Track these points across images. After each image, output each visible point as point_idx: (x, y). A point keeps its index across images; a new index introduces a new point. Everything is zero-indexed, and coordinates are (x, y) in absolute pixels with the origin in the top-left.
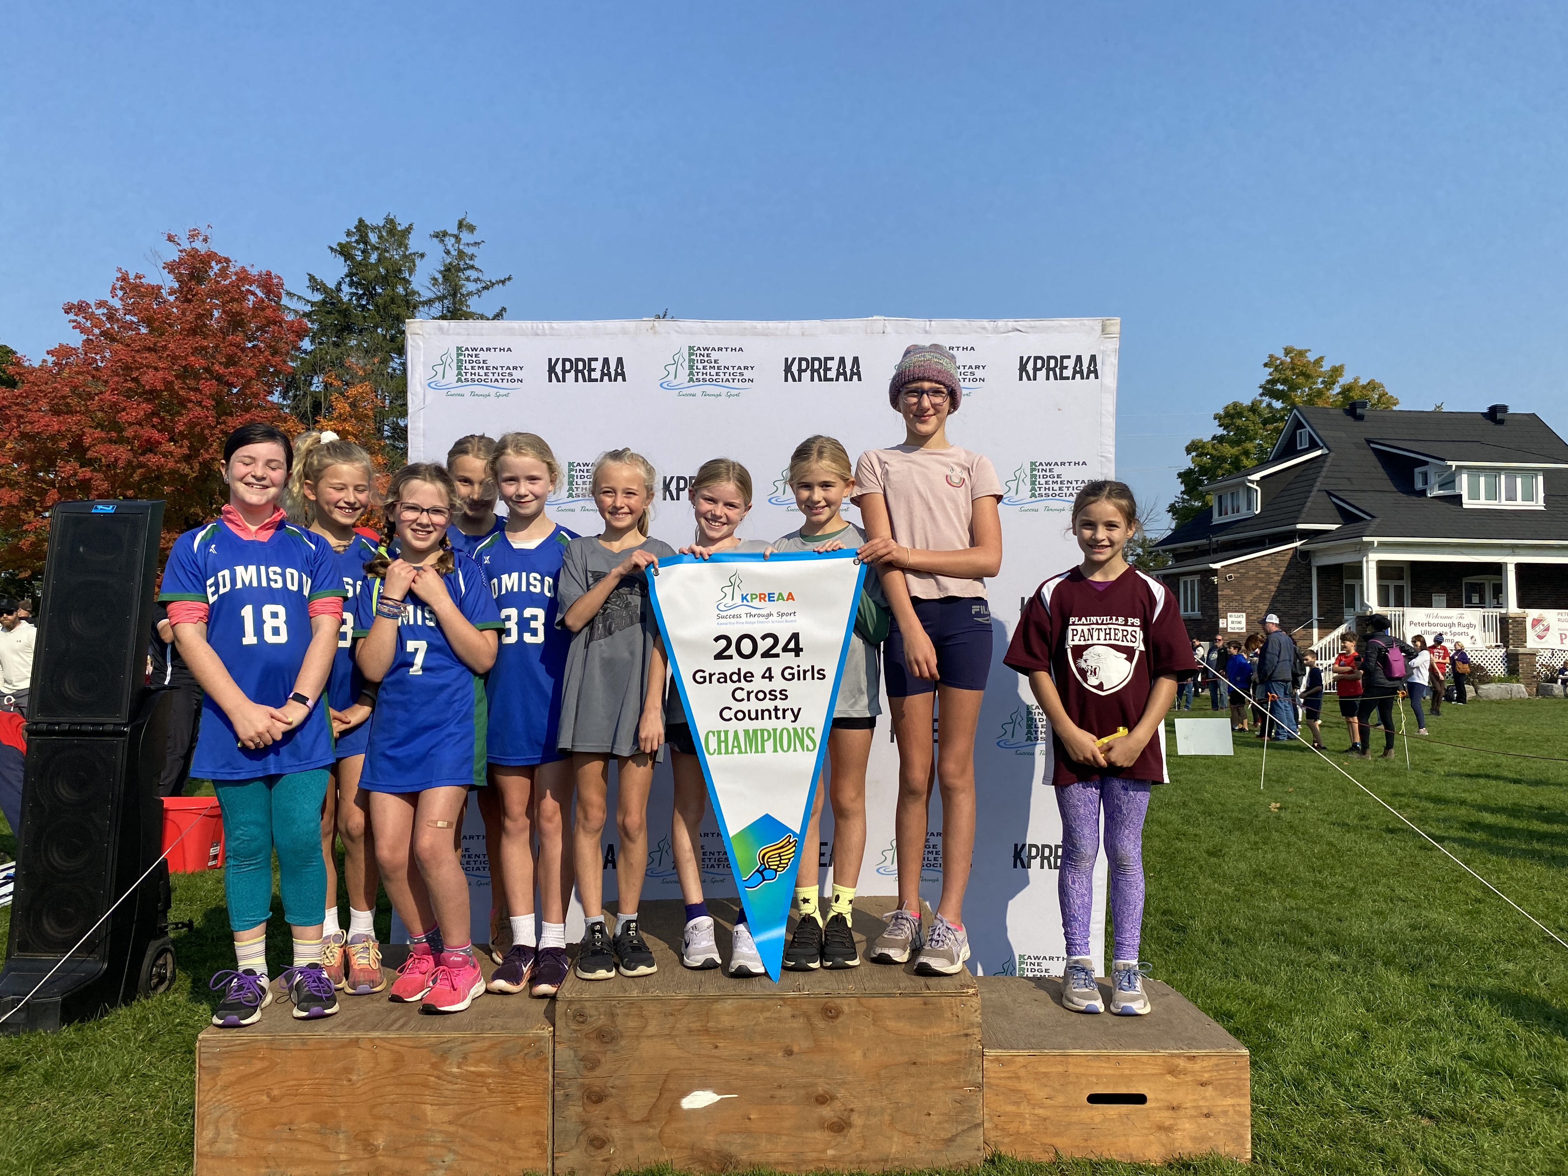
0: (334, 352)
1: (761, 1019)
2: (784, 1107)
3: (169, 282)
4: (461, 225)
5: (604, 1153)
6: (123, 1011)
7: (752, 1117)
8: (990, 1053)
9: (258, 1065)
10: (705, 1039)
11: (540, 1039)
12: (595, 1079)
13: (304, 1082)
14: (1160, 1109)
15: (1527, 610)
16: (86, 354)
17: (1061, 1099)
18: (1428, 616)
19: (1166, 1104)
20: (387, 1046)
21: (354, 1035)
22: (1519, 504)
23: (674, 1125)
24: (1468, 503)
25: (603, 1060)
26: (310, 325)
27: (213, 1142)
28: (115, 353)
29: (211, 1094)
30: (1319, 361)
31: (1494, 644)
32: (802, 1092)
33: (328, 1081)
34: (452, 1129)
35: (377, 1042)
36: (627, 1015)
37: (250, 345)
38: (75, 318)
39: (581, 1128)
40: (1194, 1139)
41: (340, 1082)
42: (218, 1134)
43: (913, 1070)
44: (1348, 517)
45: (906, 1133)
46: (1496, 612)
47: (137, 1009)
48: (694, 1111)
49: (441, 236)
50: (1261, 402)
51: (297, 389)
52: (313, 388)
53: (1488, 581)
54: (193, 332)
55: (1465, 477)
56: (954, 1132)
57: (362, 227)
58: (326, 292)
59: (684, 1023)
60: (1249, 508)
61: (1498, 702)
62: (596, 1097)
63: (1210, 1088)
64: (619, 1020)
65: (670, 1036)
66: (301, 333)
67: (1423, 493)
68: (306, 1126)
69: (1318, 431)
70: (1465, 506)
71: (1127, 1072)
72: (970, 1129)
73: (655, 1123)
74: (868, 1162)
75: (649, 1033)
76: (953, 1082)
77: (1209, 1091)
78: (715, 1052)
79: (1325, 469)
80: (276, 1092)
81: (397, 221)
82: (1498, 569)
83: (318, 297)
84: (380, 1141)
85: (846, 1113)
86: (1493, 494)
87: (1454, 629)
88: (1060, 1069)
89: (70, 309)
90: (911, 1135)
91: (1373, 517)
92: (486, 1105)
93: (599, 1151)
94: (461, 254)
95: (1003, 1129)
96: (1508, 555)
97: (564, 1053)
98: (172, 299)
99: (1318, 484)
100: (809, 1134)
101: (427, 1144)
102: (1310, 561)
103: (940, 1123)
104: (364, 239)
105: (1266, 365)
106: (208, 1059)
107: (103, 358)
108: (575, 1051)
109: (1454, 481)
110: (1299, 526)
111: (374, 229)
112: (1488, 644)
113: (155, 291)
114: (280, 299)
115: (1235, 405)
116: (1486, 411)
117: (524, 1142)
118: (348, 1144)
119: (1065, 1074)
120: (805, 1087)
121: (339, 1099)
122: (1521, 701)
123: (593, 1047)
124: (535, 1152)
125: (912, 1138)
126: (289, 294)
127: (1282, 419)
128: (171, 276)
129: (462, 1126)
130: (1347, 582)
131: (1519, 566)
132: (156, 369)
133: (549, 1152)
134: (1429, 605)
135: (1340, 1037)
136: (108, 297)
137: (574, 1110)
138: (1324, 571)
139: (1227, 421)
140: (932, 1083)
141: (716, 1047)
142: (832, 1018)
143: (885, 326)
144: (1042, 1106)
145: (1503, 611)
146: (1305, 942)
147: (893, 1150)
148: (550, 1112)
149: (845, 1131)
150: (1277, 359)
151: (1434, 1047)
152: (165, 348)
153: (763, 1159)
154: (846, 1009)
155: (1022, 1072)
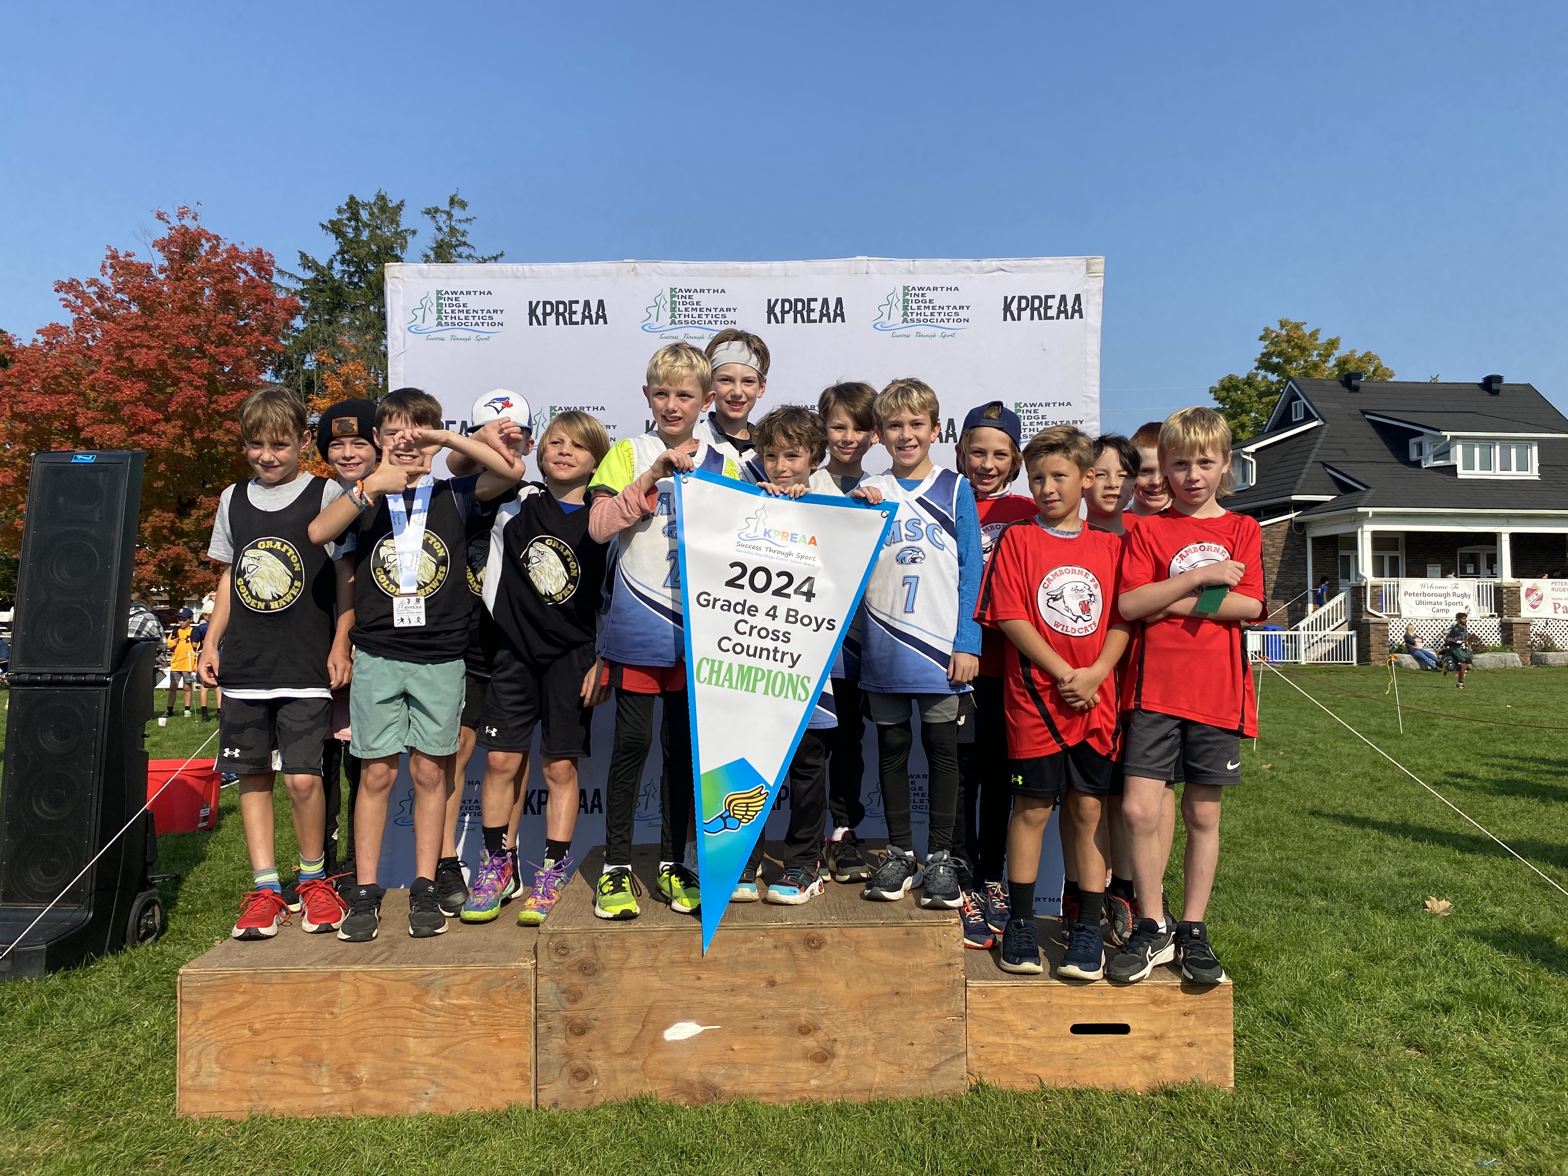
0: (326, 330)
1: (744, 951)
2: (767, 1038)
3: (158, 260)
4: (452, 202)
5: (586, 1086)
6: (109, 959)
7: (735, 1047)
8: (972, 983)
9: (239, 999)
10: (689, 970)
11: (522, 971)
12: (579, 1012)
13: (286, 1016)
14: (1142, 1038)
15: (1521, 580)
16: (77, 333)
17: (1043, 1030)
18: (1423, 586)
19: (1150, 1034)
20: (369, 979)
21: (336, 968)
22: (1514, 474)
23: (658, 1056)
24: (1463, 474)
25: (585, 993)
26: (301, 303)
27: (196, 1075)
28: (105, 332)
29: (193, 1029)
30: (1314, 335)
31: (1488, 614)
32: (785, 1023)
33: (310, 1015)
34: (434, 1061)
35: (359, 975)
36: (610, 947)
37: (242, 323)
38: (65, 296)
39: (564, 1060)
40: (1176, 1069)
41: (321, 1016)
42: (200, 1067)
43: (896, 1000)
44: (1345, 488)
45: (890, 1063)
46: (1491, 582)
47: (124, 958)
48: (676, 1042)
49: (433, 212)
50: (1256, 375)
51: (291, 367)
52: (305, 367)
53: (1483, 552)
54: (184, 310)
55: (1459, 448)
56: (937, 1062)
57: (353, 205)
58: (317, 270)
59: (667, 954)
60: (1245, 478)
61: (1493, 671)
62: (579, 1030)
63: (1193, 1017)
64: (601, 953)
65: (654, 968)
66: (293, 311)
67: (1418, 464)
68: (289, 1059)
69: (1314, 403)
70: (1459, 477)
71: (1110, 1002)
72: (953, 1058)
73: (638, 1055)
74: (851, 1091)
75: (631, 965)
76: (936, 1012)
77: (1192, 1021)
78: (698, 983)
79: (1320, 440)
80: (257, 1026)
81: (388, 197)
82: (1492, 539)
83: (309, 275)
84: (363, 1072)
85: (829, 1044)
86: (1487, 464)
87: (1449, 599)
88: (1044, 1000)
89: (61, 287)
90: (894, 1064)
91: (1367, 487)
92: (469, 1037)
93: (583, 1083)
94: (453, 231)
95: (987, 1060)
96: (1502, 525)
97: (547, 985)
98: (162, 277)
99: (1313, 455)
100: (792, 1065)
101: (412, 1076)
102: (1305, 533)
103: (923, 1052)
104: (355, 217)
105: (1262, 338)
106: (190, 993)
107: (94, 338)
108: (558, 984)
109: (1449, 451)
110: (1294, 498)
111: (364, 206)
112: (1482, 614)
113: (145, 270)
114: (271, 277)
115: (1231, 378)
116: (1481, 381)
117: (507, 1074)
118: (331, 1077)
119: (1049, 1005)
120: (787, 1017)
121: (321, 1033)
122: (1515, 670)
123: (576, 979)
124: (519, 1083)
125: (896, 1067)
126: (280, 272)
127: (1277, 392)
128: (161, 255)
129: (445, 1058)
130: (1342, 553)
131: (1514, 537)
132: (149, 348)
133: (533, 1084)
134: (1424, 575)
135: (1326, 974)
136: (98, 275)
137: (557, 1043)
138: (1318, 541)
139: (1224, 394)
140: (915, 1013)
141: (699, 978)
142: (816, 948)
143: (868, 266)
144: (1026, 1037)
145: (1498, 581)
146: (1293, 889)
147: (877, 1080)
148: (533, 1044)
149: (828, 1061)
150: (1273, 332)
151: (1419, 984)
152: (157, 327)
153: (747, 1090)
154: (829, 939)
155: (1006, 1004)
